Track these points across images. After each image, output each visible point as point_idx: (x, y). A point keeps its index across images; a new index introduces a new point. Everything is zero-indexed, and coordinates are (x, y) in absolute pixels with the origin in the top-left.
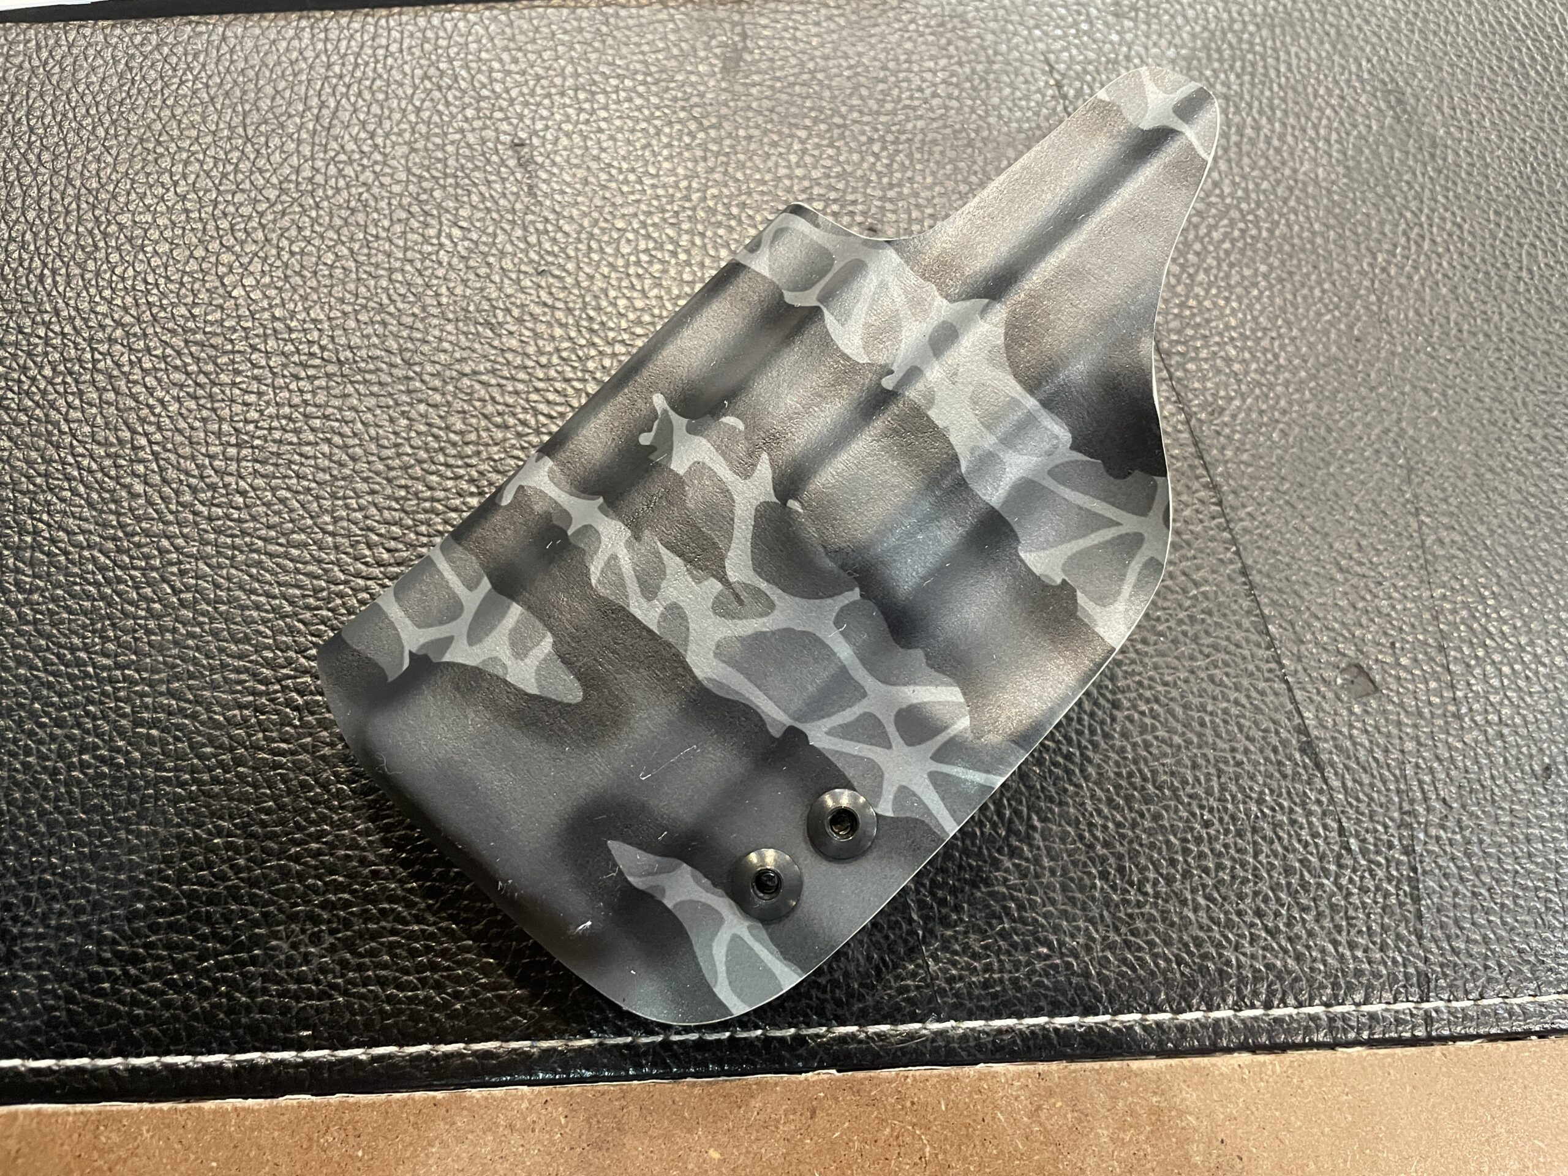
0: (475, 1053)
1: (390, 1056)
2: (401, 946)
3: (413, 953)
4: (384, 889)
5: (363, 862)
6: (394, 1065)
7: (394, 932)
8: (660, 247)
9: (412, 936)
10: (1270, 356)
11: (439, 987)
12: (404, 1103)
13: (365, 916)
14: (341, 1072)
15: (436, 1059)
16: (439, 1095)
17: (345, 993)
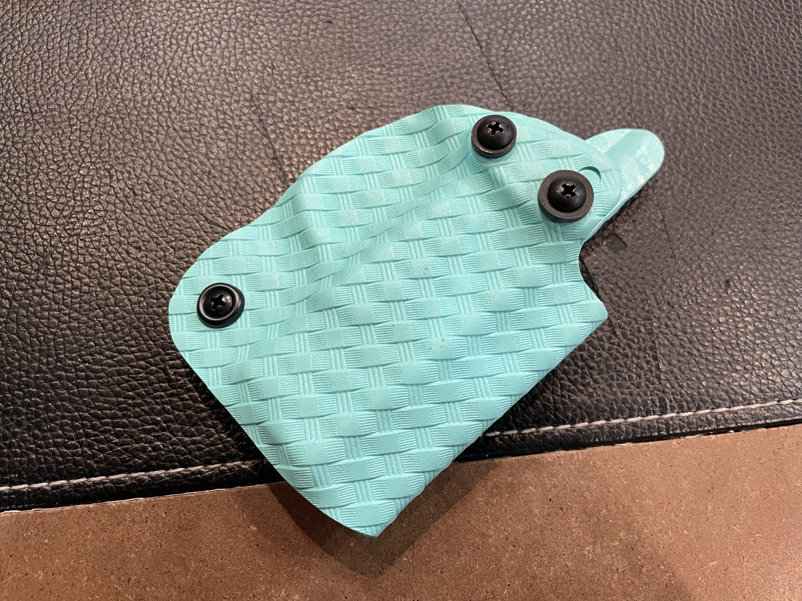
0: (112, 481)
1: (62, 486)
2: (68, 425)
3: (75, 428)
4: (57, 394)
5: (45, 379)
6: (66, 491)
7: (64, 417)
8: (211, 40)
9: (74, 419)
10: (556, 74)
11: (90, 446)
12: (71, 511)
13: (47, 409)
14: (34, 496)
15: (89, 486)
16: (91, 506)
17: (36, 453)
